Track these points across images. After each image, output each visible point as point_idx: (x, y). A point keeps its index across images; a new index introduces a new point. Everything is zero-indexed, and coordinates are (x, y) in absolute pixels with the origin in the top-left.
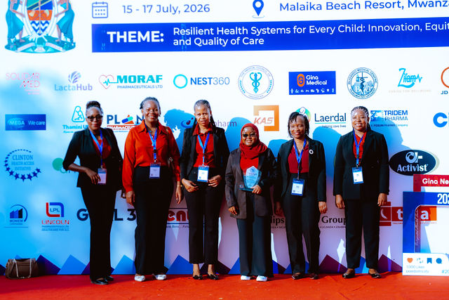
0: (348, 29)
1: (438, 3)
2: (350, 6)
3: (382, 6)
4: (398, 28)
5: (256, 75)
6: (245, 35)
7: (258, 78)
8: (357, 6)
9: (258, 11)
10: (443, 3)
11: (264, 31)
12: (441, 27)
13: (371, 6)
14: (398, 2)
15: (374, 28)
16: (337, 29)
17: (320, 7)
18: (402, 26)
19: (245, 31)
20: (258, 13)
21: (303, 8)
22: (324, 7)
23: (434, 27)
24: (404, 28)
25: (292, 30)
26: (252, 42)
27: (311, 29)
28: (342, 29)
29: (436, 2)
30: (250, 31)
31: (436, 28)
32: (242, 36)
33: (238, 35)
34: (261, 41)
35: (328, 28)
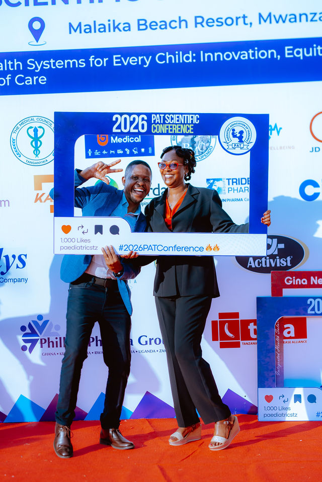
0: (170, 59)
1: (304, 17)
2: (173, 25)
3: (220, 22)
4: (245, 55)
5: (36, 131)
6: (18, 71)
7: (39, 135)
8: (183, 24)
9: (37, 34)
10: (310, 17)
11: (47, 64)
12: (308, 52)
13: (204, 24)
14: (244, 17)
15: (209, 57)
16: (153, 59)
17: (128, 27)
18: (251, 52)
19: (18, 65)
20: (37, 40)
21: (103, 29)
22: (134, 26)
23: (298, 53)
24: (253, 55)
25: (87, 62)
26: (29, 81)
27: (115, 60)
28: (161, 58)
29: (300, 15)
30: (25, 65)
31: (301, 53)
32: (14, 74)
33: (9, 72)
34: (43, 80)
35: (140, 58)
